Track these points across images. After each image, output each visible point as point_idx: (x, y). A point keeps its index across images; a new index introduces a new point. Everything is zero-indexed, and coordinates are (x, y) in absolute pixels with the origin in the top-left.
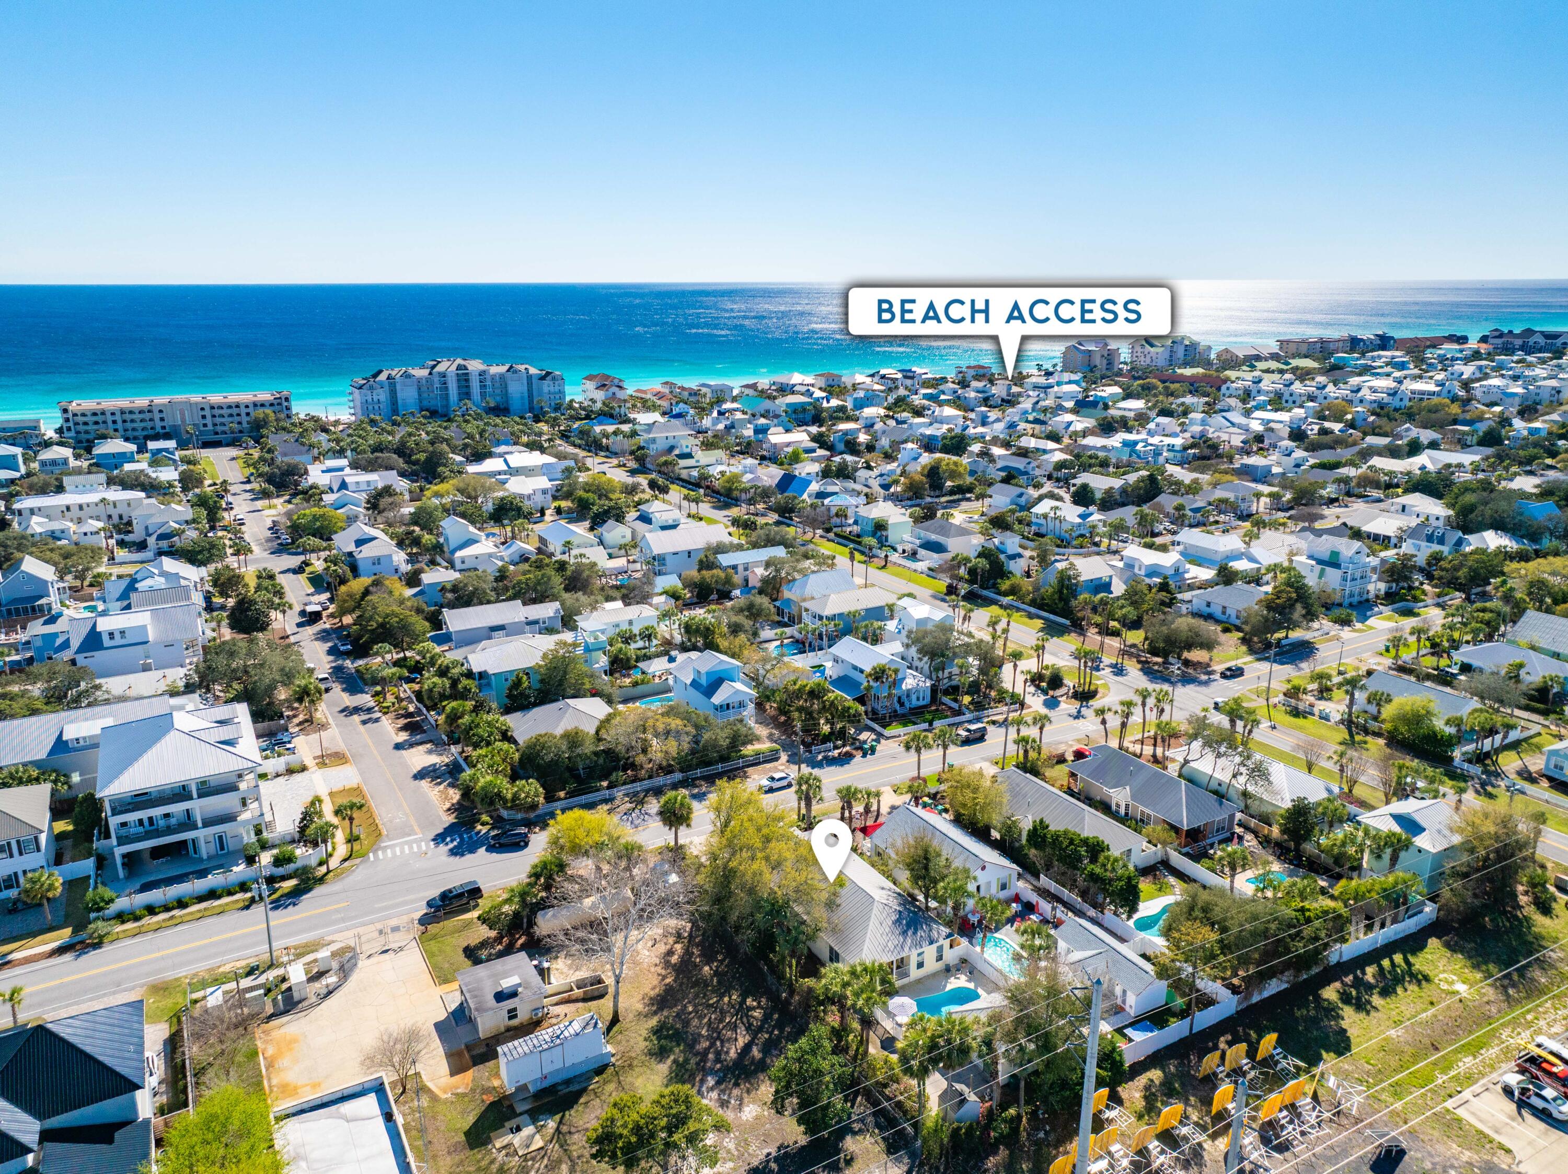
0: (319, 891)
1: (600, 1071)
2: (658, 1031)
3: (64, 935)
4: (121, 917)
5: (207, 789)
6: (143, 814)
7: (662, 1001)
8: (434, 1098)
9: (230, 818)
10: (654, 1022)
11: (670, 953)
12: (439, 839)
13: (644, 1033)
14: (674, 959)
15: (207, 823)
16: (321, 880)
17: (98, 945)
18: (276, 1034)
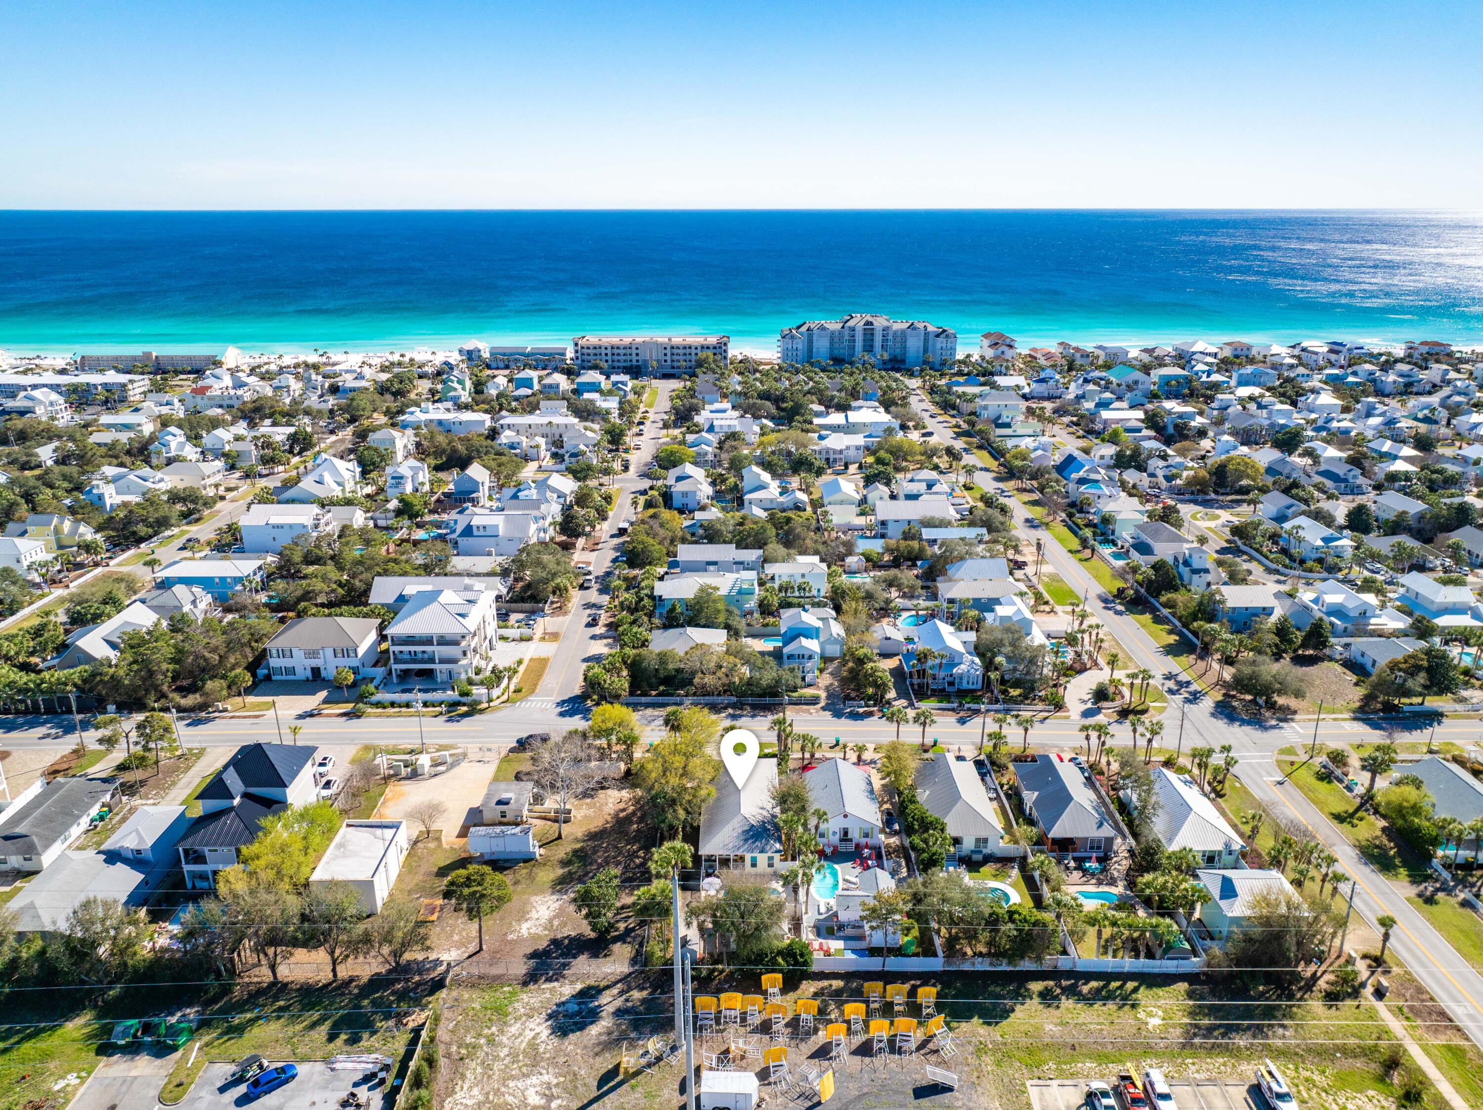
0: (477, 717)
1: (526, 861)
2: (575, 852)
3: (348, 707)
4: (378, 705)
5: (443, 641)
6: (412, 648)
7: (593, 836)
8: (440, 845)
9: (454, 661)
10: (578, 846)
11: (624, 810)
12: (561, 703)
13: (569, 849)
14: (622, 815)
15: (442, 661)
16: (482, 711)
17: (359, 717)
18: (397, 788)
